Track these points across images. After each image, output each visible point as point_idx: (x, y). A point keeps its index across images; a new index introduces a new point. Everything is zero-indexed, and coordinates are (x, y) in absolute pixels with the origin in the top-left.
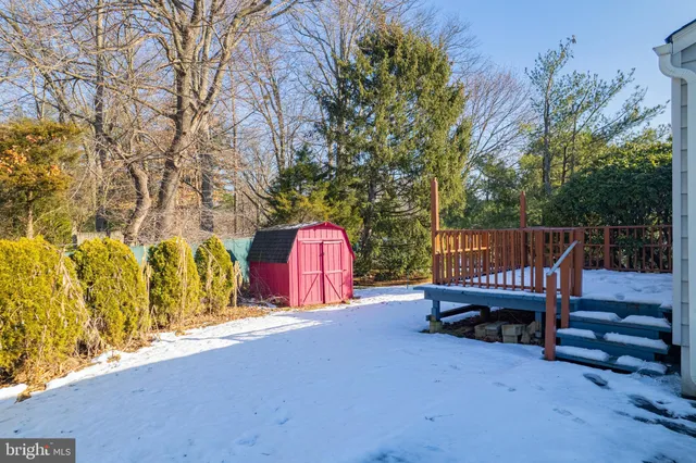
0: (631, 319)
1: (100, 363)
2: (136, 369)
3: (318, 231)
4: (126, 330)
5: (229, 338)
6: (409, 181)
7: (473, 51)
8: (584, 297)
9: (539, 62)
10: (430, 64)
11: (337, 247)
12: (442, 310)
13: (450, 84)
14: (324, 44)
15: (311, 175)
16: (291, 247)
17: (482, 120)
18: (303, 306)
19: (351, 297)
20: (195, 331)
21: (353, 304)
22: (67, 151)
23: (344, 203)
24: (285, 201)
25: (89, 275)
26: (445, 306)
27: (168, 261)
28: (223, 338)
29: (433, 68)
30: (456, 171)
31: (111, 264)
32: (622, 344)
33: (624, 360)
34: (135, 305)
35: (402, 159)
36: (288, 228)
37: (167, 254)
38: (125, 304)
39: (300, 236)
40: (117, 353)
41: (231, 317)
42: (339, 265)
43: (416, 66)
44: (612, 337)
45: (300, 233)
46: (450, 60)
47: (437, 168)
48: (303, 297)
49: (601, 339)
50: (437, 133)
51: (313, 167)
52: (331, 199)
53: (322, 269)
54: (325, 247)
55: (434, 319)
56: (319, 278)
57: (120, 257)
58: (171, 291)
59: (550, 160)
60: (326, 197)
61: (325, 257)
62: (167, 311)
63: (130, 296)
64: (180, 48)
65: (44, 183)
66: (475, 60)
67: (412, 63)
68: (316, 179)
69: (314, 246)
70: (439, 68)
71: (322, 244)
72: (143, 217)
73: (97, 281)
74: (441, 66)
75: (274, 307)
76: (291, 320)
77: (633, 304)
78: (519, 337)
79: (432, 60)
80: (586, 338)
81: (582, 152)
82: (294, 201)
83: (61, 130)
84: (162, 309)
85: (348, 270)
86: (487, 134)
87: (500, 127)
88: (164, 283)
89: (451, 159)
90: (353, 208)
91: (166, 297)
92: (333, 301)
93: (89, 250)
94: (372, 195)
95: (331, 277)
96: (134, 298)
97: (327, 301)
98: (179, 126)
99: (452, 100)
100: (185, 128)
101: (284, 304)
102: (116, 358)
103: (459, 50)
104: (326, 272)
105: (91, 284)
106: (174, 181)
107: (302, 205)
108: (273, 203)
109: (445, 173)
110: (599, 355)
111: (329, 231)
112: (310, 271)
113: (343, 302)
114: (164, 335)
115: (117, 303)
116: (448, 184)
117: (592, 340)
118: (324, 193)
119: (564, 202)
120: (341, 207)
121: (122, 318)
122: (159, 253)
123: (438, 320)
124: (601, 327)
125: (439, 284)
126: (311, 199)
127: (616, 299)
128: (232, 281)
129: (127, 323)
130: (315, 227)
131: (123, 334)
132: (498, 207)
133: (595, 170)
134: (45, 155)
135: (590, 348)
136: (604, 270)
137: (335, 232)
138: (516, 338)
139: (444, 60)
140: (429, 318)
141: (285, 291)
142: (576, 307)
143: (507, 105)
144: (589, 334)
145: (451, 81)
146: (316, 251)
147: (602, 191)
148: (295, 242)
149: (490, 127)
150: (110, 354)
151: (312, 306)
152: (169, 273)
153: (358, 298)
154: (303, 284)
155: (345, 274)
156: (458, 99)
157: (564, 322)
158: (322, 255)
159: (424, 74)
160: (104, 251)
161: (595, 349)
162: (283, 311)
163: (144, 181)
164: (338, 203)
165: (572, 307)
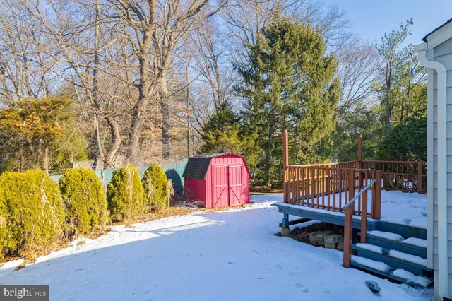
0: (411, 241)
1: (72, 246)
2: (88, 252)
3: (226, 159)
4: (91, 224)
5: (154, 232)
6: (296, 122)
7: (347, 30)
8: (381, 220)
9: (385, 39)
10: (309, 43)
11: (239, 169)
12: (290, 220)
13: (325, 56)
14: (246, 31)
15: (230, 119)
16: (207, 169)
17: (352, 78)
18: (215, 208)
19: (248, 202)
20: (138, 225)
21: (248, 207)
22: (64, 114)
23: (250, 138)
24: (212, 137)
25: (68, 191)
26: (292, 218)
27: (122, 180)
28: (150, 232)
29: (312, 45)
30: (327, 115)
31: (83, 184)
32: (400, 260)
33: (399, 273)
34: (97, 209)
35: (289, 108)
36: (207, 156)
37: (122, 176)
38: (91, 209)
39: (213, 162)
40: (83, 239)
41: (166, 215)
42: (240, 181)
43: (298, 45)
44: (394, 253)
45: (213, 160)
46: (325, 39)
47: (313, 114)
48: (215, 201)
49: (386, 254)
50: (314, 90)
51: (230, 115)
52: (242, 135)
53: (228, 183)
54: (230, 170)
55: (284, 226)
56: (226, 189)
57: (88, 180)
58: (124, 199)
59: (390, 109)
60: (238, 134)
61: (230, 176)
62: (122, 211)
63: (94, 204)
64: (141, 44)
65: (48, 134)
66: (349, 36)
67: (296, 43)
68: (232, 123)
69: (223, 169)
70: (316, 46)
71: (228, 168)
72: (116, 150)
73: (73, 195)
74: (318, 44)
75: (196, 208)
76: (201, 219)
77: (415, 228)
78: (337, 244)
79: (311, 40)
80: (375, 253)
81: (413, 104)
82: (217, 137)
83: (60, 102)
84: (118, 210)
85: (246, 185)
86: (356, 87)
87: (365, 82)
88: (119, 194)
89: (325, 107)
90: (256, 141)
91: (121, 203)
92: (235, 204)
93: (70, 176)
94: (272, 131)
95: (234, 189)
96: (97, 205)
97: (231, 204)
98: (141, 92)
99: (326, 67)
100: (145, 92)
101: (202, 206)
102: (82, 243)
103: (337, 30)
104: (231, 186)
105: (69, 196)
106: (138, 127)
107: (222, 139)
108: (205, 138)
109: (320, 117)
110: (381, 267)
111: (233, 159)
112: (220, 184)
113: (242, 206)
114: (117, 227)
115: (85, 209)
116: (321, 125)
117: (379, 254)
118: (236, 132)
119: (389, 143)
120: (248, 140)
121: (88, 218)
122: (118, 175)
123: (287, 227)
124: (387, 245)
125: (287, 203)
126: (229, 136)
127: (404, 224)
128: (166, 191)
129: (92, 221)
130: (223, 157)
131: (90, 227)
132: (353, 142)
133: (414, 120)
134: (51, 117)
135: (376, 260)
136: (417, 193)
137: (237, 159)
138: (334, 246)
139: (320, 40)
140: (281, 225)
141: (203, 198)
142: (374, 227)
143: (370, 68)
144: (378, 249)
145: (326, 53)
146: (224, 172)
147: (416, 136)
148: (210, 166)
149: (358, 82)
150: (79, 240)
151: (221, 208)
152: (122, 188)
153: (253, 203)
154: (215, 193)
155: (244, 187)
156: (329, 66)
157: (363, 239)
158: (228, 174)
159: (305, 50)
160: (79, 176)
161: (380, 261)
162: (200, 212)
163: (117, 128)
164: (246, 138)
165: (371, 227)
